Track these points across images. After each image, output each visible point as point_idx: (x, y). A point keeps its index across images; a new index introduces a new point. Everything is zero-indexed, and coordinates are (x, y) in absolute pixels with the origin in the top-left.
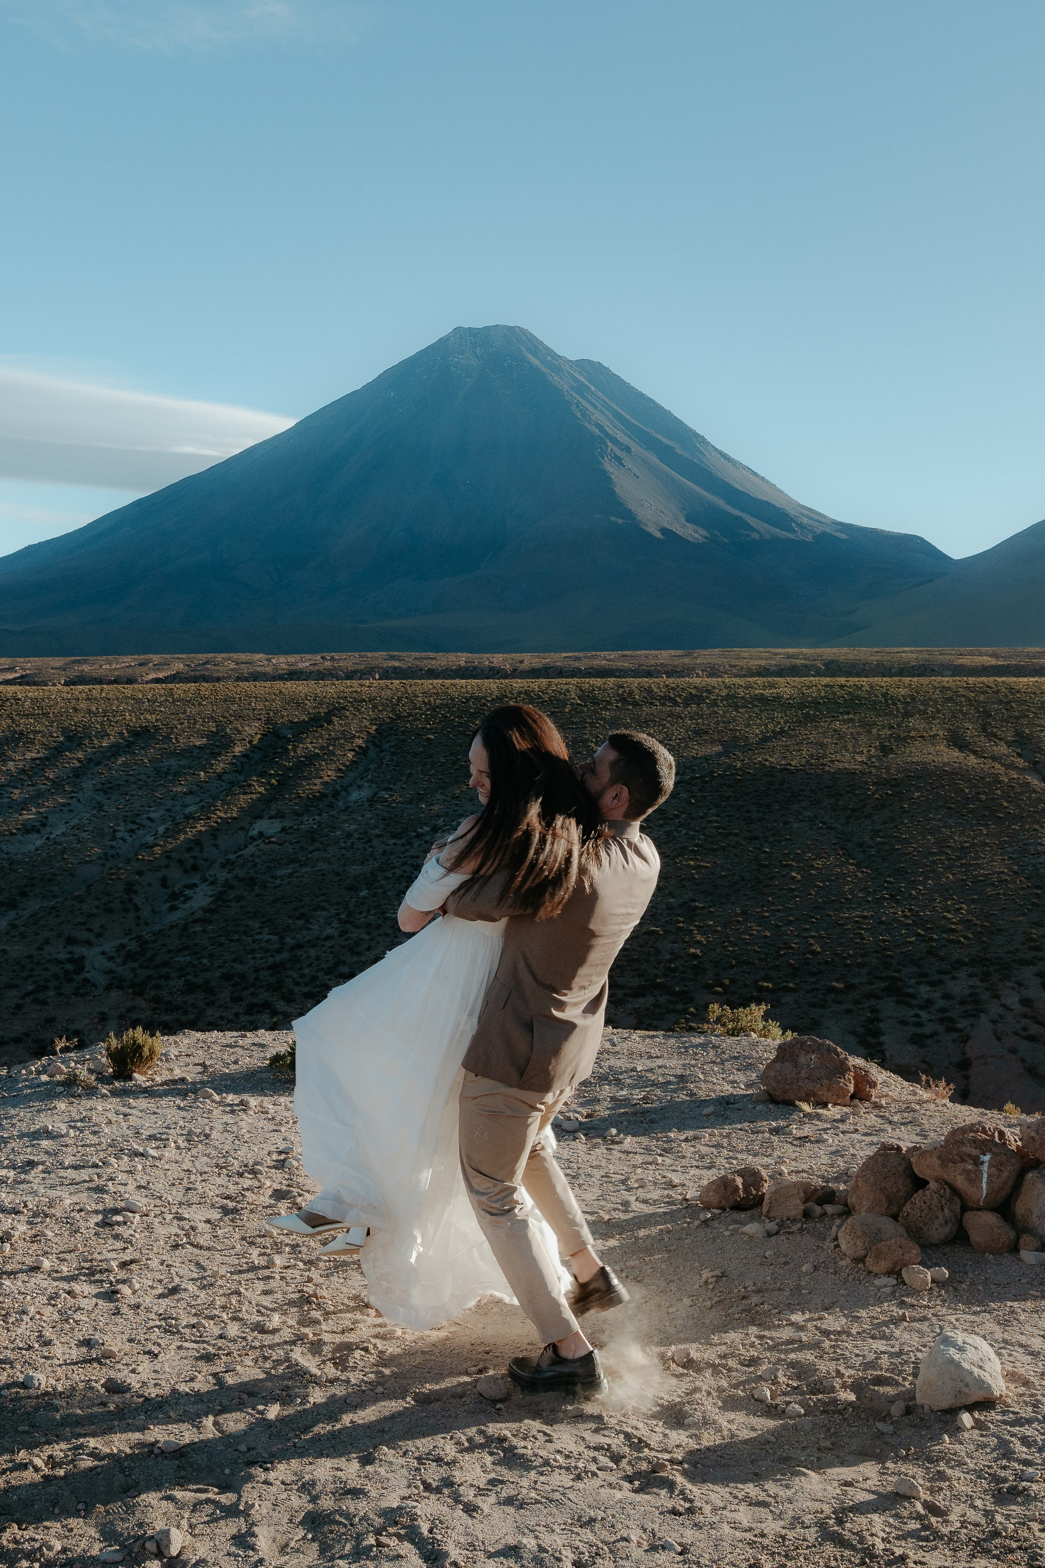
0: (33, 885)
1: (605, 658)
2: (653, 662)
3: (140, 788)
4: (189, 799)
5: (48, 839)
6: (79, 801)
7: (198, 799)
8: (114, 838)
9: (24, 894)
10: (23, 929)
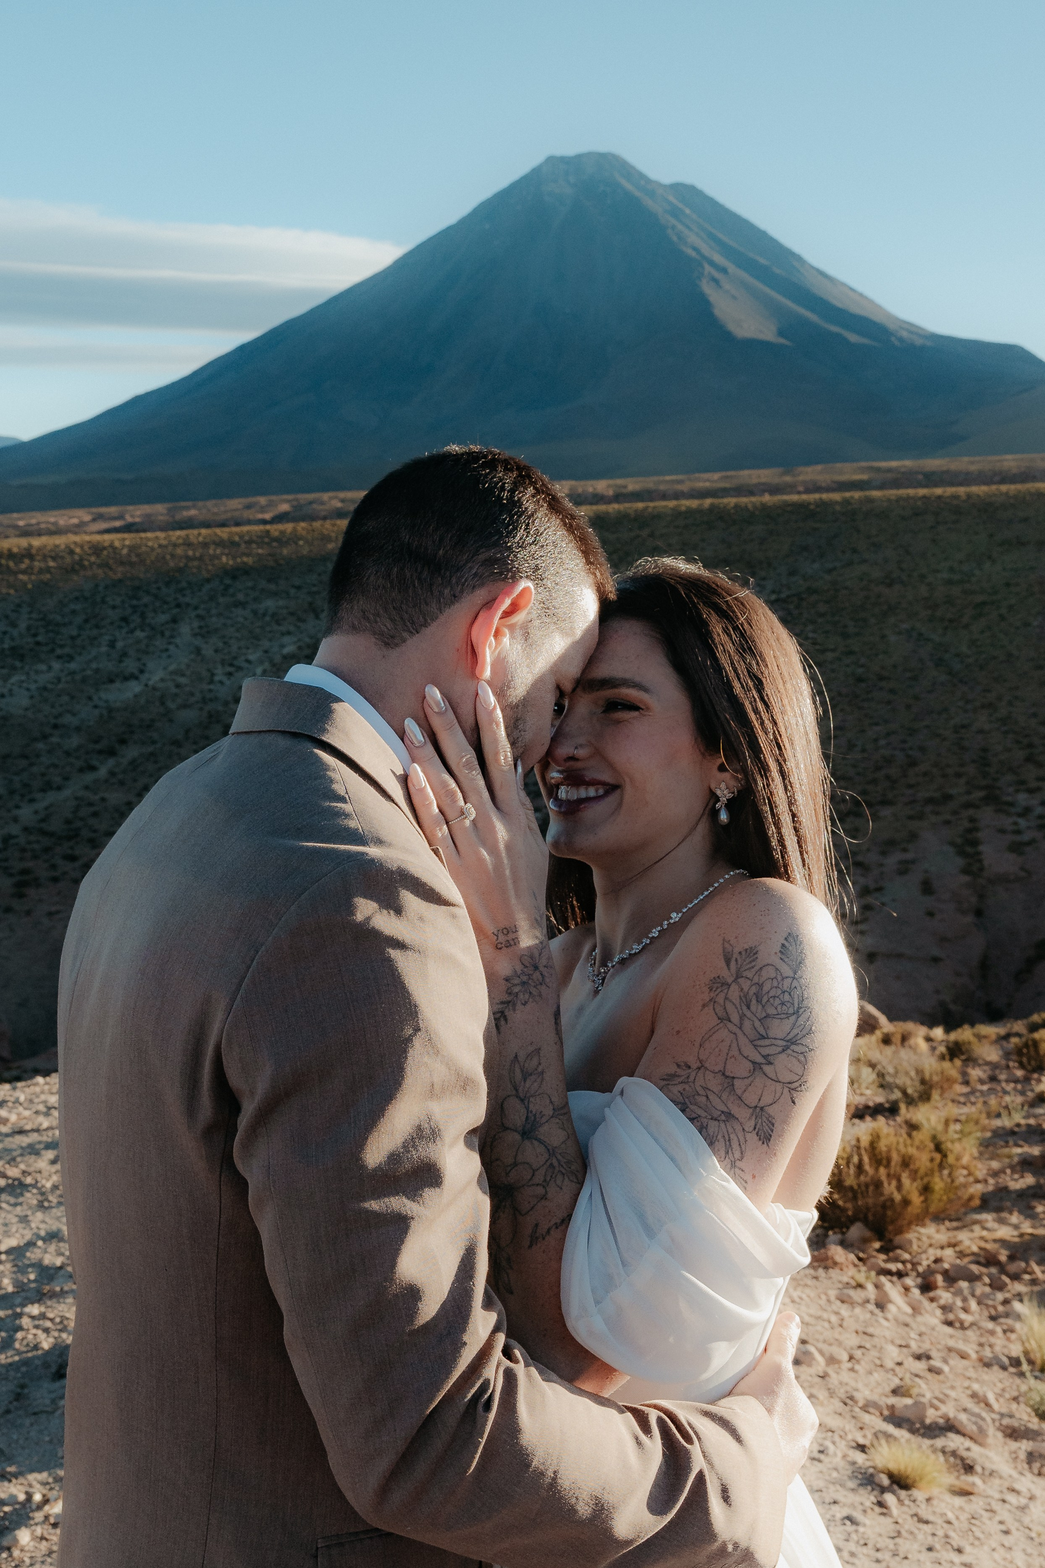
0: (132, 732)
1: (708, 480)
2: (755, 481)
3: (238, 630)
4: (286, 639)
5: (146, 685)
6: (177, 646)
7: (296, 639)
8: (211, 682)
9: (123, 742)
10: (120, 776)
